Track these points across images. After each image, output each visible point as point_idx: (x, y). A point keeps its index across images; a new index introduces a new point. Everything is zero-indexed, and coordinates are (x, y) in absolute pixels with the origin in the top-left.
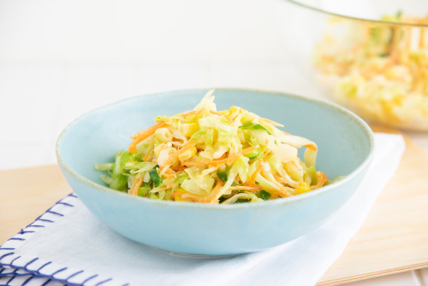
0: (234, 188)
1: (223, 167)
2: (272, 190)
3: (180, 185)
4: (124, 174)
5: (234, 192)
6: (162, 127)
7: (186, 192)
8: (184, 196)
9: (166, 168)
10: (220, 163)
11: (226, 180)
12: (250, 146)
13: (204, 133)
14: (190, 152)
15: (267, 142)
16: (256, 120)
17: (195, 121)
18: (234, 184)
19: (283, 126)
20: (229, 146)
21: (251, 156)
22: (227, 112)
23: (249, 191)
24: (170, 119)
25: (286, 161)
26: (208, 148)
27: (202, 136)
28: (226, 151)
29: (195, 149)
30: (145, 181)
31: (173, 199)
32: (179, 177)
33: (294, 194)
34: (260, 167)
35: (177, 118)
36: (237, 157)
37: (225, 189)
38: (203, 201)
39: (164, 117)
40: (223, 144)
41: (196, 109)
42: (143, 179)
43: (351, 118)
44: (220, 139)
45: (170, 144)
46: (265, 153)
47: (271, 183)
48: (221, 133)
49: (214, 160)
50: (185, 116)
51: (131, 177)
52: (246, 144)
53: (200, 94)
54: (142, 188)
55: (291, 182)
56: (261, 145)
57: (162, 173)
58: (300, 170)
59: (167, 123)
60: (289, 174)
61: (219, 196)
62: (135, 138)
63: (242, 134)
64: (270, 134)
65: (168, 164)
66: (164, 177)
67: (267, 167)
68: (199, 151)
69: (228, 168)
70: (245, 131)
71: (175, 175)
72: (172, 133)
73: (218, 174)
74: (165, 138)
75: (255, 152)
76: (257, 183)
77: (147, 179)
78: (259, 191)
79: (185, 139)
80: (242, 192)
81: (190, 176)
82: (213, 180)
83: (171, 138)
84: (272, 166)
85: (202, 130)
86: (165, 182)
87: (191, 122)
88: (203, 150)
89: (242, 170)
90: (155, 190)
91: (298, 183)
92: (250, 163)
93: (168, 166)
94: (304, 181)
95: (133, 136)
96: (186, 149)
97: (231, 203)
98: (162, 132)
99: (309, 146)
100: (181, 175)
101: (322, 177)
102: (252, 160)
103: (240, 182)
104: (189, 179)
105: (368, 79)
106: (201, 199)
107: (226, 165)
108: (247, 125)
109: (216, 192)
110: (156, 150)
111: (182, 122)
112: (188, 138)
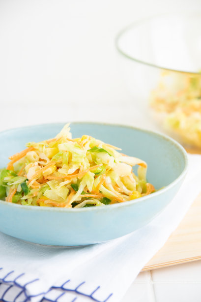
0: (83, 196)
1: (75, 180)
2: (112, 197)
3: (43, 193)
4: (4, 186)
5: (83, 199)
6: (32, 150)
7: (48, 199)
8: (46, 202)
9: (33, 181)
10: (73, 177)
11: (77, 190)
12: (96, 164)
13: (62, 155)
14: (51, 169)
15: (108, 161)
16: (101, 145)
17: (56, 146)
18: (83, 193)
19: (121, 149)
20: (80, 164)
21: (96, 172)
22: (79, 139)
23: (95, 198)
24: (37, 145)
25: (123, 176)
26: (64, 166)
27: (61, 157)
28: (77, 168)
29: (55, 167)
30: (18, 191)
31: (39, 205)
32: (43, 188)
33: (129, 200)
34: (102, 180)
35: (42, 143)
36: (86, 173)
37: (76, 197)
38: (60, 206)
39: (33, 143)
40: (75, 163)
41: (57, 137)
42: (16, 189)
43: (173, 144)
44: (73, 160)
45: (36, 164)
46: (107, 170)
47: (111, 192)
48: (74, 155)
49: (69, 175)
50: (48, 143)
51: (8, 188)
52: (93, 163)
53: (60, 127)
54: (16, 196)
55: (127, 191)
56: (104, 164)
57: (30, 185)
58: (133, 182)
59: (35, 148)
60: (125, 185)
61: (72, 202)
62: (12, 159)
63: (90, 155)
64: (110, 156)
65: (34, 178)
66: (31, 188)
67: (108, 180)
68: (58, 168)
69: (79, 181)
70: (93, 153)
71: (40, 186)
72: (39, 155)
73: (71, 185)
74: (33, 159)
75: (99, 169)
76: (101, 192)
77: (19, 189)
78: (102, 198)
79: (47, 159)
80: (89, 198)
81: (51, 187)
82: (68, 190)
83: (37, 159)
84: (112, 179)
85: (61, 153)
86: (32, 191)
87: (53, 147)
88: (61, 168)
89: (89, 183)
90: (25, 197)
91: (132, 192)
92: (95, 177)
93: (35, 179)
94: (137, 190)
95: (10, 157)
96: (48, 167)
97: (81, 207)
98: (31, 154)
99: (141, 165)
100: (44, 186)
101: (150, 187)
102: (97, 175)
103: (88, 191)
104: (50, 189)
105: (187, 114)
106: (59, 204)
107: (77, 178)
108: (94, 149)
109: (70, 199)
110: (26, 168)
111: (46, 147)
112: (51, 159)
